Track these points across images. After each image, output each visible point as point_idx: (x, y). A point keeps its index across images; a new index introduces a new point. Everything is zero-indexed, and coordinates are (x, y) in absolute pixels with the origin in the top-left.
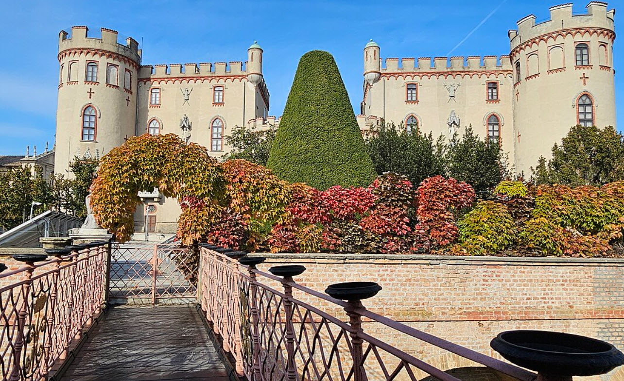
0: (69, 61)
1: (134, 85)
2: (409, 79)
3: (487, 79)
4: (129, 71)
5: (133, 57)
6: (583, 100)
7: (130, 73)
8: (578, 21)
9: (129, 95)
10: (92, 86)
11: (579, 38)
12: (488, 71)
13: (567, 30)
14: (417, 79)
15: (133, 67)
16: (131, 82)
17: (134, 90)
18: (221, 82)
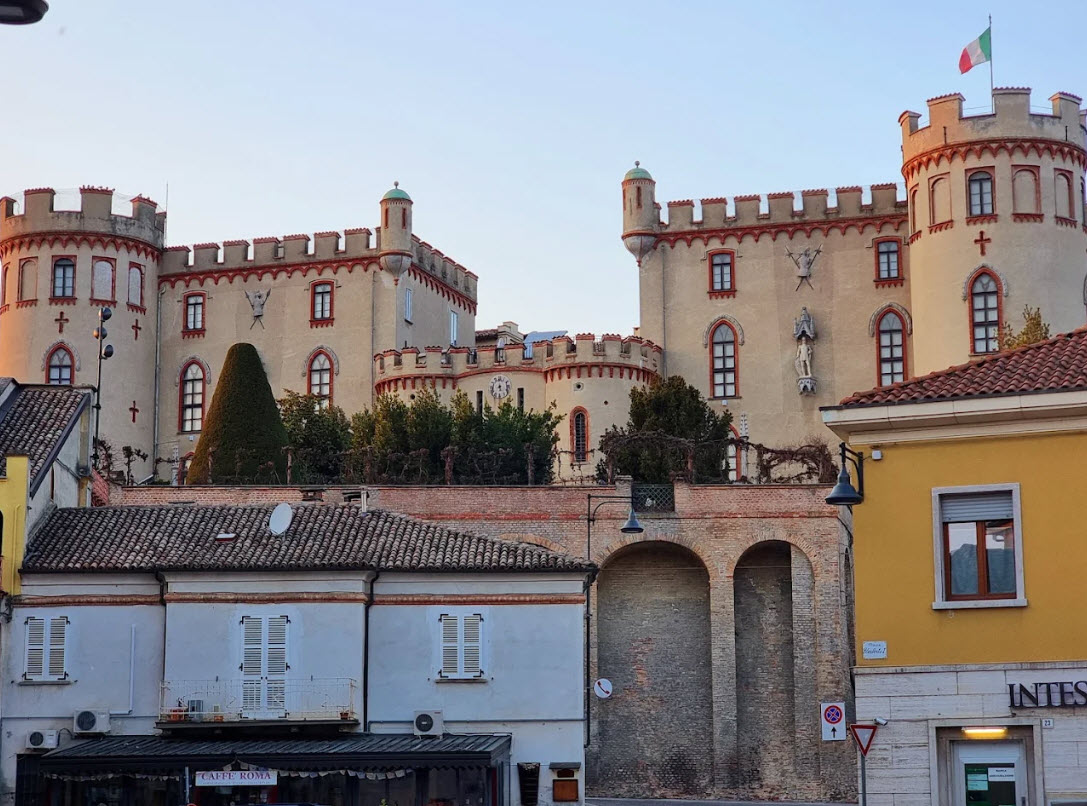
0: (20, 260)
1: (149, 293)
2: (715, 245)
3: (876, 235)
4: (138, 266)
5: (146, 235)
6: (983, 285)
7: (140, 269)
8: (969, 128)
9: (139, 315)
10: (64, 308)
11: (973, 162)
12: (878, 218)
13: (951, 147)
14: (731, 244)
15: (147, 255)
16: (142, 287)
17: (149, 304)
18: (328, 274)
